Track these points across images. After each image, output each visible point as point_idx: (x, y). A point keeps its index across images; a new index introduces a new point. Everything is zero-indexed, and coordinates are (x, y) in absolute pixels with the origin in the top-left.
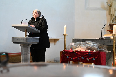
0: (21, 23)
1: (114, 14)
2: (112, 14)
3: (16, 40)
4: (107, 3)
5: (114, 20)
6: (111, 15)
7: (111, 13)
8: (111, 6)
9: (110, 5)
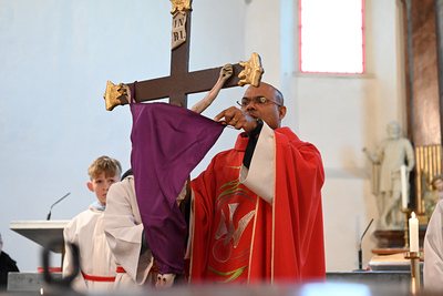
0: (49, 215)
1: (391, 192)
2: (384, 193)
3: (26, 282)
4: (364, 150)
5: (393, 214)
6: (380, 196)
7: (383, 188)
8: (379, 163)
9: (375, 159)
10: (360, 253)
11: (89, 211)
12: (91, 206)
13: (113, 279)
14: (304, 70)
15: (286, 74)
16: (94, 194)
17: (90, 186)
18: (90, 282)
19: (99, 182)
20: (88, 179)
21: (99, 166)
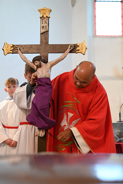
10: (120, 114)
11: (5, 100)
12: (6, 98)
13: (17, 128)
14: (97, 34)
15: (89, 37)
16: (7, 93)
17: (6, 90)
18: (7, 129)
19: (9, 87)
20: (5, 87)
21: (9, 80)
